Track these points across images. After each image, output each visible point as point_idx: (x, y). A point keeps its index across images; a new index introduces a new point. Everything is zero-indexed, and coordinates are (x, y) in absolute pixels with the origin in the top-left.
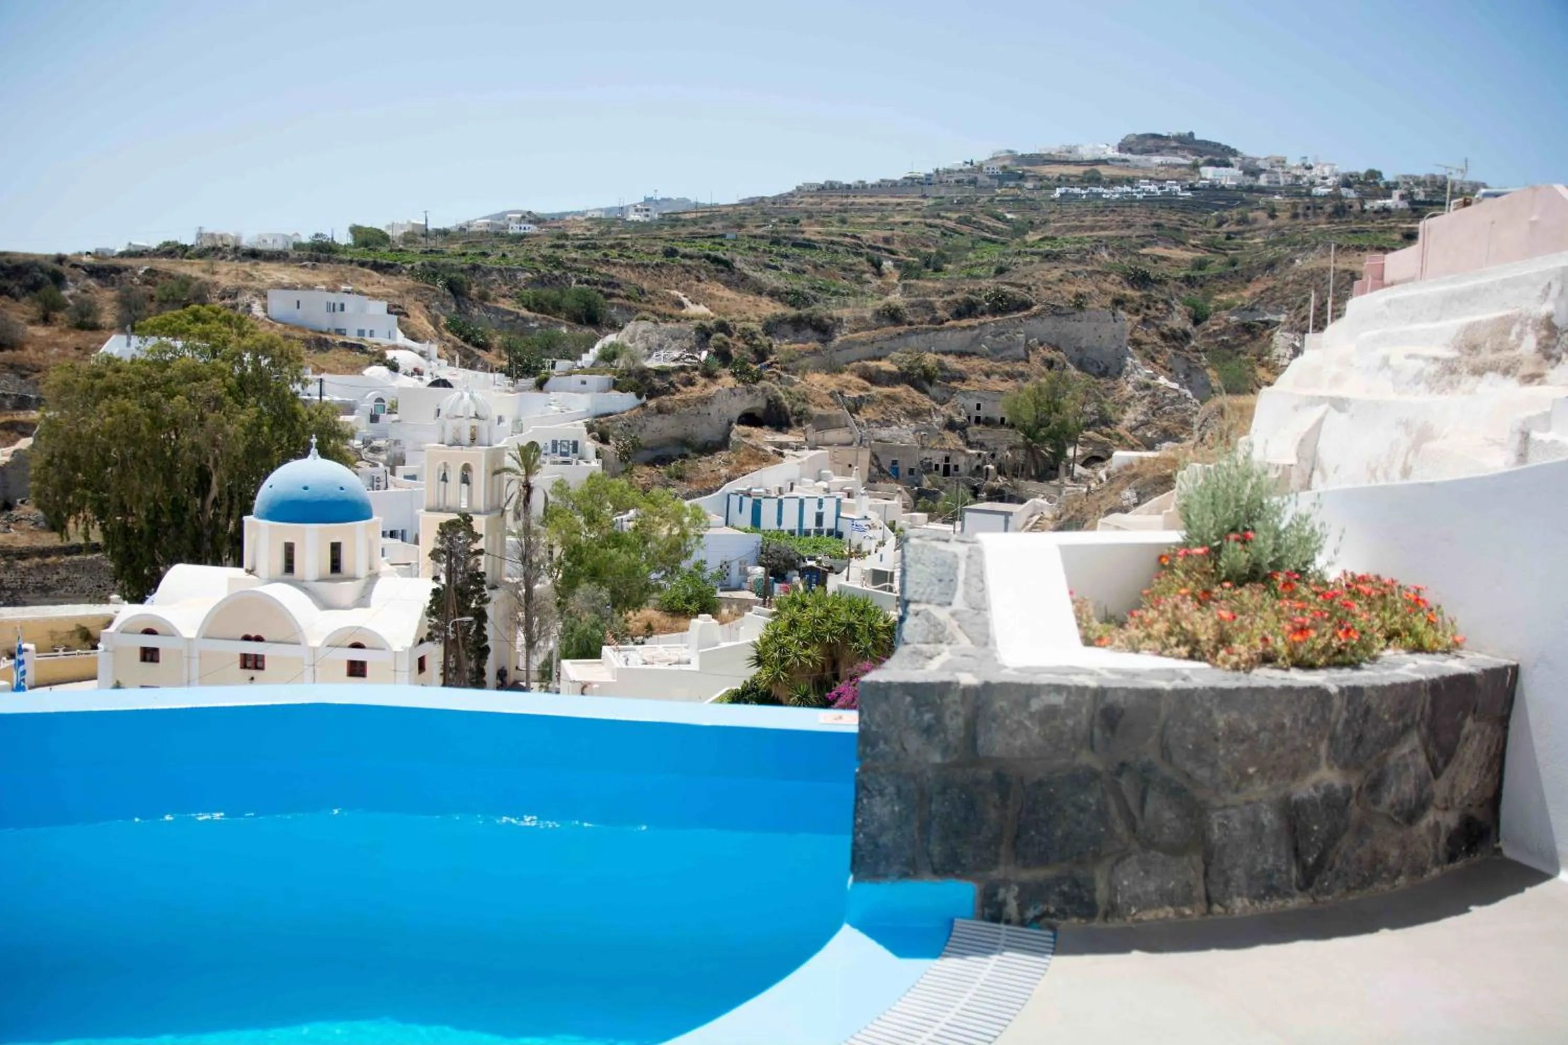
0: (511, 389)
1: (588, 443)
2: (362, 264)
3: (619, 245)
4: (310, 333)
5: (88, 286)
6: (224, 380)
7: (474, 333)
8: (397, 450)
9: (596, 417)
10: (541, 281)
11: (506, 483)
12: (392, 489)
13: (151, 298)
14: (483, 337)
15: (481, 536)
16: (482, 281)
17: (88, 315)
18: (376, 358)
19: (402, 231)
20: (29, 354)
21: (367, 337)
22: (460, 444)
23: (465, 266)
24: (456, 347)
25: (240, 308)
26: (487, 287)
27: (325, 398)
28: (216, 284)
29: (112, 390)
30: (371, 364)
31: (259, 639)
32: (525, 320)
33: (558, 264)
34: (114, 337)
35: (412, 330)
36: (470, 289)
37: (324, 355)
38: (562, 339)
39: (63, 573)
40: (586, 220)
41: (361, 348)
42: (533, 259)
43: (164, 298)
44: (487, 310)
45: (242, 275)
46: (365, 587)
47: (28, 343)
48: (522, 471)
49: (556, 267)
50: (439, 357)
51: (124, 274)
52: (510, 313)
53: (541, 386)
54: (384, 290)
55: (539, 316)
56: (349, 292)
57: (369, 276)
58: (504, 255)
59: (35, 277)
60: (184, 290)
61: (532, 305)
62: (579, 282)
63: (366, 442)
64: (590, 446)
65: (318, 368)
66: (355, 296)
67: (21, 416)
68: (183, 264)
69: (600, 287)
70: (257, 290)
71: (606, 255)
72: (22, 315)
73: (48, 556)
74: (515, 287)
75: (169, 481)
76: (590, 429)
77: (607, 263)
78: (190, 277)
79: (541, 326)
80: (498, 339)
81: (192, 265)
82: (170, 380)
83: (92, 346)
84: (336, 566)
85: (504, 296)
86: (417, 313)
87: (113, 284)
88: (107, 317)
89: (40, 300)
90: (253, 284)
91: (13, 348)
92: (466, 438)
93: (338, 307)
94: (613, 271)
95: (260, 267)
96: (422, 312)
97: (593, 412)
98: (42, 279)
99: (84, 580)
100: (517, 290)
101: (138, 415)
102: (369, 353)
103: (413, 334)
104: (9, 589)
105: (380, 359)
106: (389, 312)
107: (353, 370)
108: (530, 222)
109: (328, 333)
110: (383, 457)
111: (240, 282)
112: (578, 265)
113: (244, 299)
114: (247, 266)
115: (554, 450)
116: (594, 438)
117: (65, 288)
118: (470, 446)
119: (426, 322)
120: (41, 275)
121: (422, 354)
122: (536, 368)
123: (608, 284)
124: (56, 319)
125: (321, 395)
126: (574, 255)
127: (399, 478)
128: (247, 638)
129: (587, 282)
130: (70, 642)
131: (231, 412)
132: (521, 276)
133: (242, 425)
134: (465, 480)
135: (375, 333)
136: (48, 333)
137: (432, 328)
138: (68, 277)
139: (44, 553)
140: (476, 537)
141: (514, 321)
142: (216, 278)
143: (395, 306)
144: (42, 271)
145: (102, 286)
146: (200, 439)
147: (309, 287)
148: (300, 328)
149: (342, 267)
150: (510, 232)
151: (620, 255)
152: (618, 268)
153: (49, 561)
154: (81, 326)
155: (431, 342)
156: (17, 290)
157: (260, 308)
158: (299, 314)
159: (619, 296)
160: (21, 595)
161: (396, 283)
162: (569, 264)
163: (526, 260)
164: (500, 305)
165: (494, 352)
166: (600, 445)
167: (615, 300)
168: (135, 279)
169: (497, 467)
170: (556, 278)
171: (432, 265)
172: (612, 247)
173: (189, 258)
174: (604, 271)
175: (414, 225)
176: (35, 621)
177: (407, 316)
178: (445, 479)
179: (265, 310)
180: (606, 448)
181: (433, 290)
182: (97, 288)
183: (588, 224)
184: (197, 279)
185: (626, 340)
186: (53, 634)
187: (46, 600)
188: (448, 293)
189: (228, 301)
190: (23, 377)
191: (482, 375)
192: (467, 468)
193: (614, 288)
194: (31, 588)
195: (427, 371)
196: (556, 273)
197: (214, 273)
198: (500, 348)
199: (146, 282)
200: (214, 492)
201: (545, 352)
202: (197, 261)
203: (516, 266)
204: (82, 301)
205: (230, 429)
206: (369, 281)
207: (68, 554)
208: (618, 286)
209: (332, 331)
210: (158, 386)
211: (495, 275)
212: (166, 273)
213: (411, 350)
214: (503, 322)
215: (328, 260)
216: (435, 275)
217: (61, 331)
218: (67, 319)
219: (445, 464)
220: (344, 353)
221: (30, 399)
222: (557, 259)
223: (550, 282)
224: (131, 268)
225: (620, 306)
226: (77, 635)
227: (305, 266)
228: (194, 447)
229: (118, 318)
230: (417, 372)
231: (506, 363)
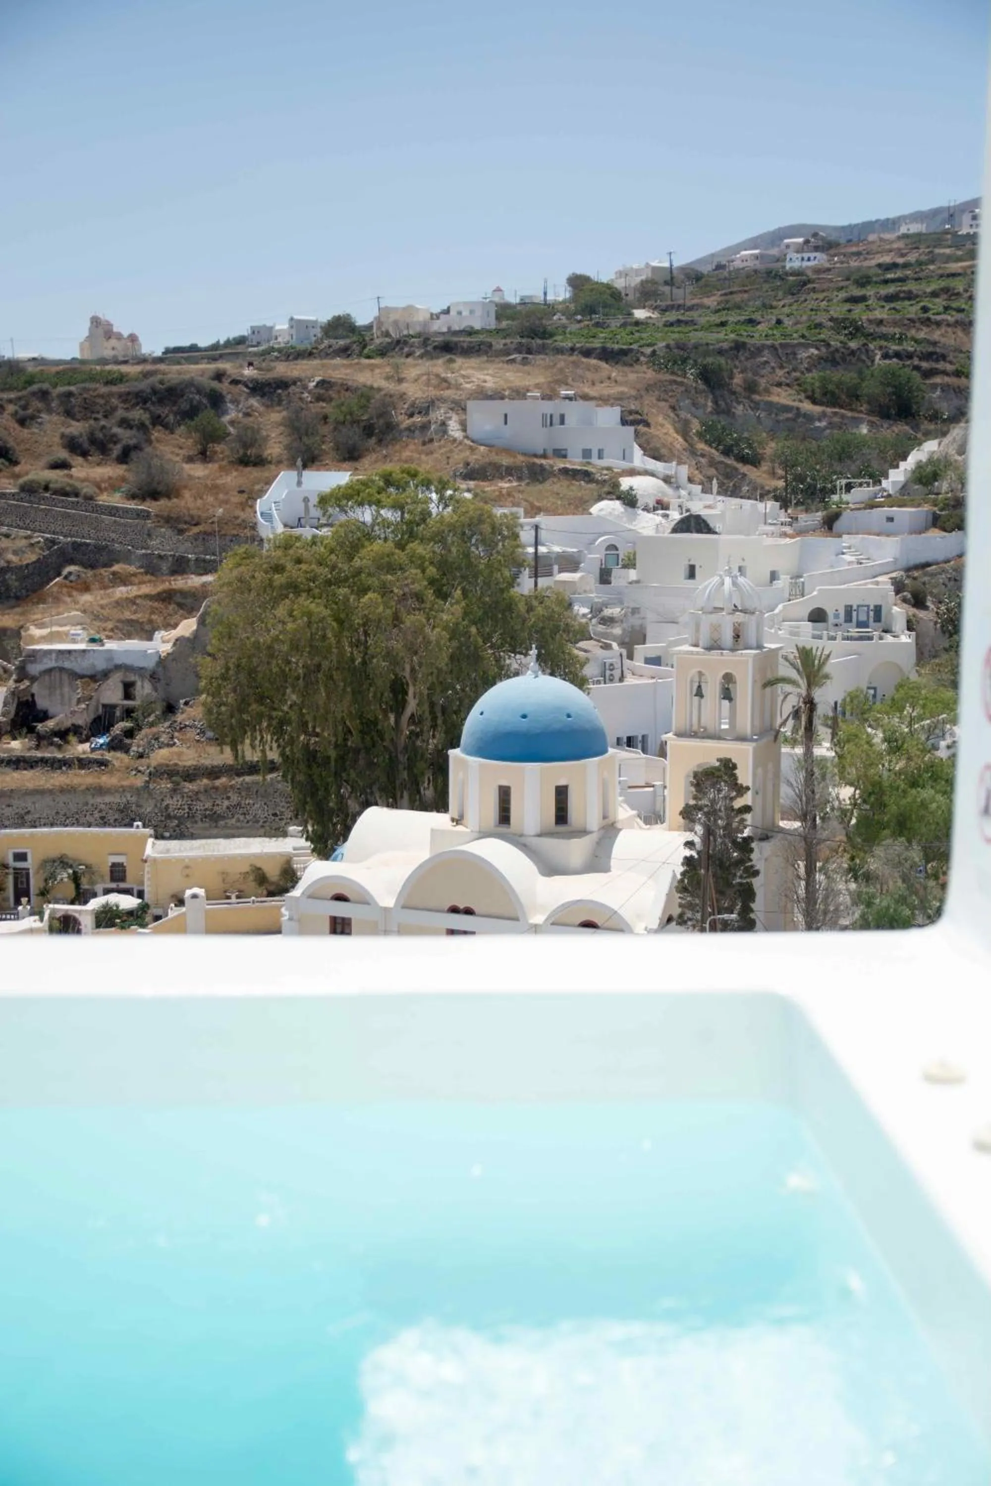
0: (788, 530)
1: (896, 609)
2: (587, 353)
3: (946, 290)
4: (521, 458)
5: (251, 407)
6: (423, 571)
7: (737, 442)
8: (635, 621)
9: (908, 570)
10: (833, 359)
11: (781, 698)
12: (630, 680)
13: (325, 418)
14: (750, 447)
15: (748, 788)
16: (748, 364)
17: (252, 445)
18: (606, 489)
19: (638, 280)
20: (187, 503)
21: (595, 460)
22: (720, 648)
23: (725, 345)
24: (712, 463)
25: (433, 427)
26: (756, 373)
27: (542, 549)
28: (402, 396)
29: (294, 588)
30: (600, 498)
31: (469, 912)
32: (809, 418)
33: (856, 330)
34: (282, 473)
35: (655, 444)
36: (731, 377)
37: (540, 487)
38: (862, 443)
39: (235, 798)
40: (899, 238)
41: (587, 476)
42: (819, 326)
43: (341, 418)
44: (756, 406)
45: (434, 381)
46: (598, 843)
47: (185, 487)
48: (803, 683)
49: (852, 336)
50: (690, 480)
51: (292, 389)
52: (787, 409)
53: (830, 523)
54: (616, 390)
55: (829, 410)
56: (570, 398)
57: (597, 369)
58: (779, 322)
59: (191, 400)
60: (364, 407)
61: (817, 395)
62: (885, 356)
63: (596, 610)
64: (898, 612)
65: (532, 506)
66: (581, 402)
67: (180, 583)
68: (362, 368)
69: (916, 362)
70: (454, 402)
71: (925, 309)
72: (177, 450)
73: (218, 778)
74: (795, 370)
75: (359, 695)
76: (899, 588)
77: (927, 322)
78: (372, 388)
79: (831, 425)
80: (770, 448)
81: (372, 368)
82: (359, 572)
83: (257, 487)
84: (562, 816)
85: (779, 385)
86: (660, 419)
87: (279, 403)
88: (274, 449)
89: (197, 430)
90: (447, 393)
91: (169, 497)
92: (727, 636)
93: (556, 420)
94: (936, 335)
95: (456, 366)
96: (666, 416)
97: (903, 563)
98: (200, 402)
99: (258, 808)
100: (797, 374)
101: (324, 618)
102: (597, 482)
103: (657, 449)
104: (175, 817)
105: (613, 491)
106: (624, 422)
107: (577, 507)
108: (816, 249)
109: (544, 456)
110: (617, 631)
111: (433, 393)
112: (884, 329)
113: (438, 415)
114: (438, 366)
115: (848, 618)
116: (905, 600)
117: (225, 412)
118: (733, 650)
119: (672, 431)
120: (197, 397)
121: (667, 480)
122: (823, 490)
123: (928, 356)
124: (215, 452)
125: (536, 544)
126: (878, 314)
127: (638, 663)
128: (454, 910)
129: (897, 355)
130: (243, 887)
131: (431, 609)
132: (803, 354)
133: (445, 628)
134: (727, 695)
135: (605, 453)
136: (207, 472)
137: (680, 439)
138: (228, 397)
139: (214, 773)
140: (741, 790)
141: (794, 420)
142: (404, 387)
143: (631, 412)
144: (199, 392)
145: (267, 407)
146: (397, 645)
147: (519, 394)
148: (507, 451)
149: (562, 361)
150: (788, 266)
151: (946, 308)
152: (943, 329)
153: (218, 783)
154: (244, 462)
155: (680, 463)
156: (171, 418)
157: (458, 427)
158: (507, 432)
159: (945, 373)
160: (189, 825)
161: (632, 377)
162: (871, 329)
163: (809, 328)
164: (774, 399)
165: (765, 466)
166: (913, 611)
167: (938, 380)
168: (306, 395)
169: (770, 676)
170: (853, 353)
171: (681, 347)
172: (935, 294)
173: (368, 357)
174: (921, 335)
175: (655, 269)
176: (206, 859)
177: (647, 424)
178: (699, 693)
179: (464, 430)
180: (921, 614)
181: (681, 384)
182: (262, 409)
183: (900, 244)
184: (379, 389)
185: (952, 451)
186: (224, 874)
187: (215, 831)
188: (701, 385)
189: (417, 419)
190: (181, 532)
191: (748, 503)
192: (728, 678)
193: (937, 361)
194: (198, 817)
195: (674, 502)
196: (853, 345)
197: (400, 381)
198: (773, 461)
199: (319, 398)
200: (412, 705)
201: (838, 467)
202: (377, 361)
203: (796, 340)
204: (246, 428)
205: (433, 635)
206: (596, 377)
207: (239, 775)
208: (944, 357)
209: (550, 453)
210: (346, 579)
211: (766, 356)
212: (342, 385)
213: (652, 474)
214: (778, 422)
215: (542, 350)
216: (684, 361)
217: (221, 468)
218: (227, 453)
219: (700, 674)
220: (565, 483)
221: (189, 560)
222: (853, 322)
223: (844, 360)
224: (300, 380)
225: (945, 388)
226: (251, 878)
227: (513, 361)
228: (389, 655)
229: (288, 447)
230: (661, 505)
231: (781, 484)
